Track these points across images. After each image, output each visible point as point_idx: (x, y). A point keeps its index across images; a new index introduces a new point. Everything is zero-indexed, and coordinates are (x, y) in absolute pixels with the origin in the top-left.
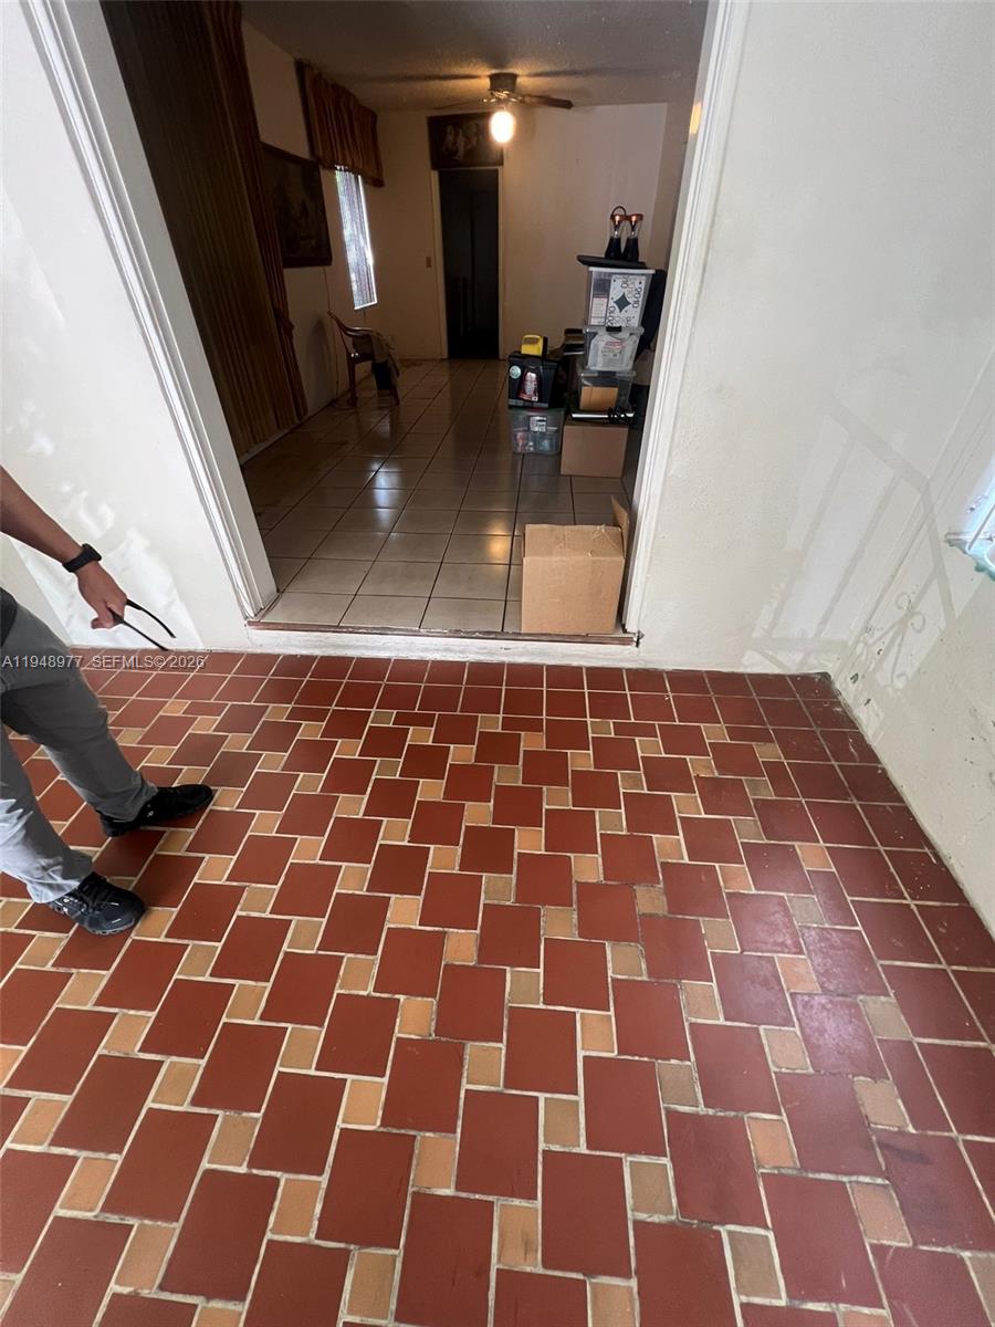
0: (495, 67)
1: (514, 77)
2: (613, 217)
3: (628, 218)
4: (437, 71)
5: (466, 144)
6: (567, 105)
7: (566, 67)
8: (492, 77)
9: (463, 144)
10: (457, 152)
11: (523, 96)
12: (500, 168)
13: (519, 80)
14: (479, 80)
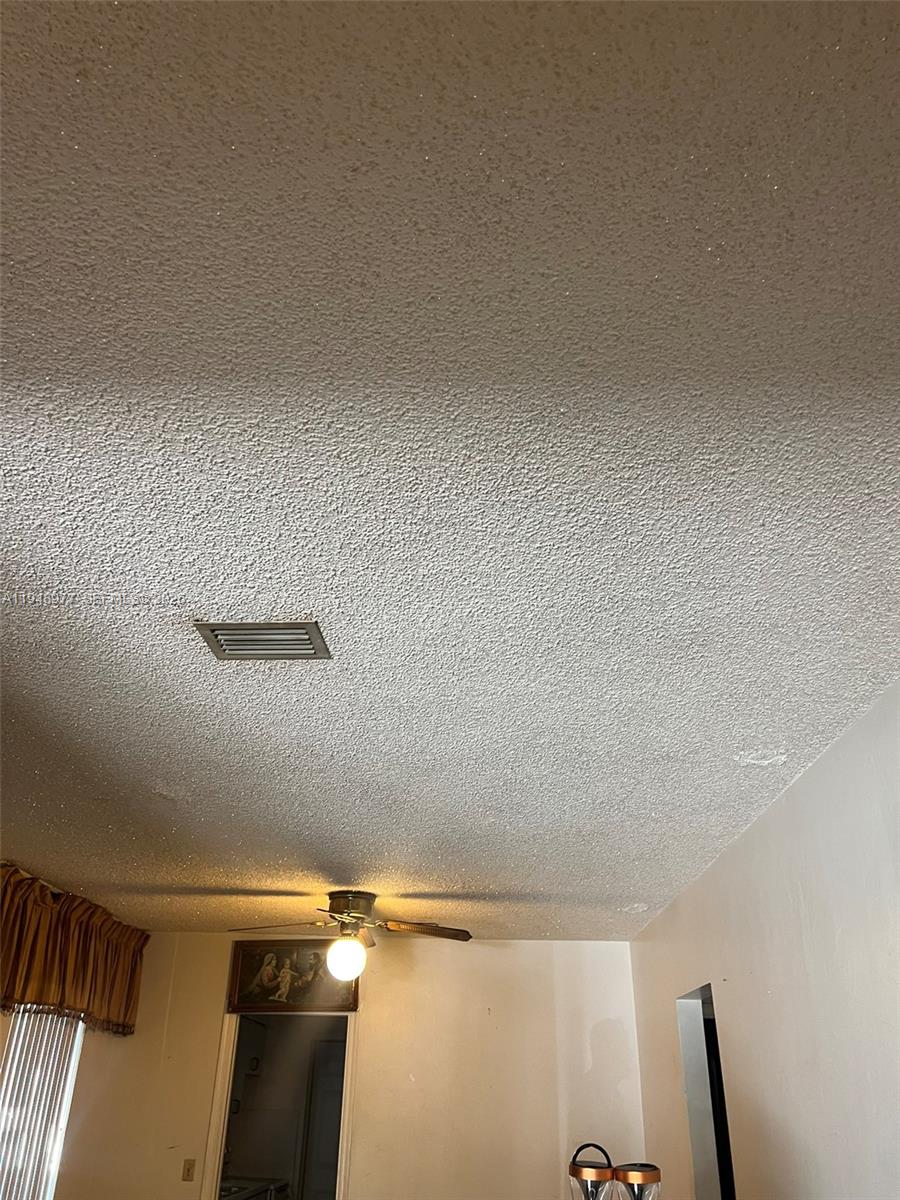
0: (338, 882)
1: (371, 897)
2: (575, 1169)
3: (618, 1173)
4: (238, 883)
5: (293, 979)
6: (462, 935)
7: (457, 888)
8: (332, 895)
9: (288, 978)
10: (277, 988)
11: (386, 921)
12: (351, 1015)
13: (377, 902)
14: (311, 897)
